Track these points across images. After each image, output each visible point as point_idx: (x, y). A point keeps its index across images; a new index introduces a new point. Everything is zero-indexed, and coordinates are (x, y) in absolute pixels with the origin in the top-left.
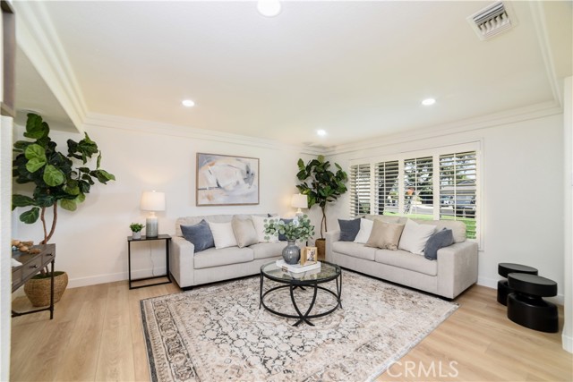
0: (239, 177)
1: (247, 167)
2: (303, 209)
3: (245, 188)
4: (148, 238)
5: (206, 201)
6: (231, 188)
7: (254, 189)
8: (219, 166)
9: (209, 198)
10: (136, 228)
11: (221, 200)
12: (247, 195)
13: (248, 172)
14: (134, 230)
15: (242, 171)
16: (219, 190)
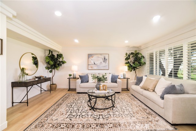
0: (102, 61)
1: (104, 57)
2: (126, 72)
3: (104, 64)
4: (73, 78)
5: (91, 68)
6: (99, 64)
7: (107, 64)
8: (95, 58)
9: (91, 67)
10: (70, 75)
11: (95, 68)
12: (104, 67)
13: (105, 59)
14: (70, 76)
15: (102, 59)
16: (95, 65)
